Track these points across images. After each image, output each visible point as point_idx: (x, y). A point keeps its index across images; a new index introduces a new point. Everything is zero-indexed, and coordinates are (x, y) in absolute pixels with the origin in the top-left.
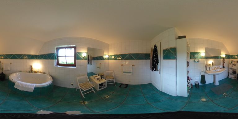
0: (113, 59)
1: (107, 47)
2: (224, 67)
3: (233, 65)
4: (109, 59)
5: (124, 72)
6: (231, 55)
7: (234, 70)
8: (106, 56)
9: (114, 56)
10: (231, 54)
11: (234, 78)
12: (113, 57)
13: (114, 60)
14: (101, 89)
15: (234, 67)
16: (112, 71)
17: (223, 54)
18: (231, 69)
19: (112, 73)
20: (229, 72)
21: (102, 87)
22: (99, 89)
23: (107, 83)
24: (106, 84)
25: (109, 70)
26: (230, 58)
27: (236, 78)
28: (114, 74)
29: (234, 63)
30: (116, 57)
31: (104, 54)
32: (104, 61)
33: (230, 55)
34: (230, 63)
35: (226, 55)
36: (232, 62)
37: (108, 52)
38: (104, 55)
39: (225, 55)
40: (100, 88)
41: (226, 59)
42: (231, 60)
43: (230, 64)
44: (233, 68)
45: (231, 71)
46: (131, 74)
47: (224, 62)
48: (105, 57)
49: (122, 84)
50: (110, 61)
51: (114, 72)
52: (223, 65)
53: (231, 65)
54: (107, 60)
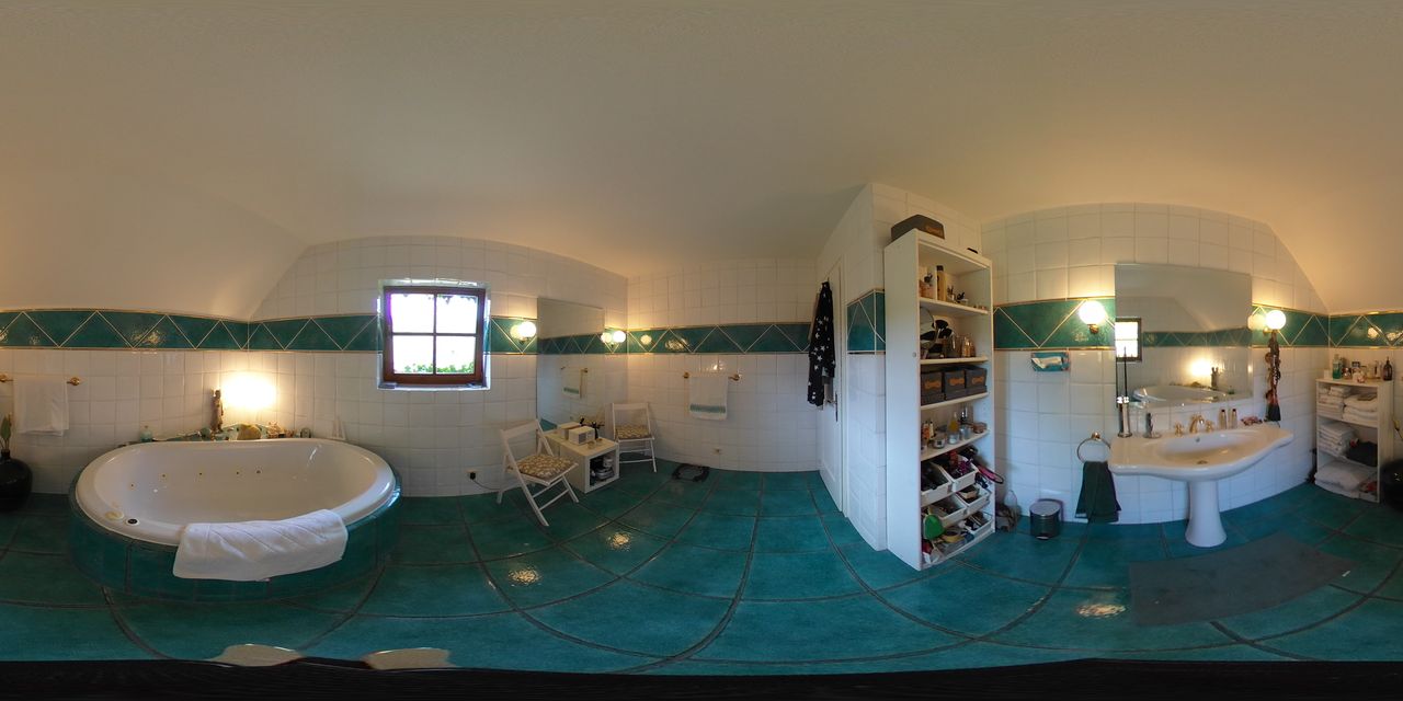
0: (647, 348)
1: (617, 295)
2: (1273, 414)
3: (1345, 396)
4: (624, 349)
5: (694, 407)
6: (1336, 319)
7: (1355, 434)
8: (615, 337)
9: (649, 333)
10: (1331, 314)
11: (1359, 488)
12: (646, 340)
13: (648, 356)
14: (598, 485)
15: (1358, 413)
16: (642, 406)
17: (1269, 308)
18: (1333, 423)
19: (640, 412)
20: (1320, 444)
21: (602, 474)
22: (591, 484)
23: (622, 457)
24: (618, 463)
25: (625, 402)
26: (1324, 343)
27: (1371, 489)
28: (653, 418)
29: (1356, 380)
30: (661, 340)
31: (607, 326)
32: (606, 356)
33: (1324, 319)
34: (1328, 378)
35: (1297, 319)
36: (1342, 370)
37: (624, 317)
38: (606, 330)
39: (1289, 313)
40: (593, 480)
41: (1296, 344)
42: (1334, 353)
43: (1328, 386)
44: (1348, 417)
45: (1334, 441)
46: (723, 416)
47: (1275, 373)
48: (606, 338)
49: (685, 466)
50: (632, 358)
51: (650, 410)
52: (1270, 394)
53: (1333, 398)
54: (618, 352)
